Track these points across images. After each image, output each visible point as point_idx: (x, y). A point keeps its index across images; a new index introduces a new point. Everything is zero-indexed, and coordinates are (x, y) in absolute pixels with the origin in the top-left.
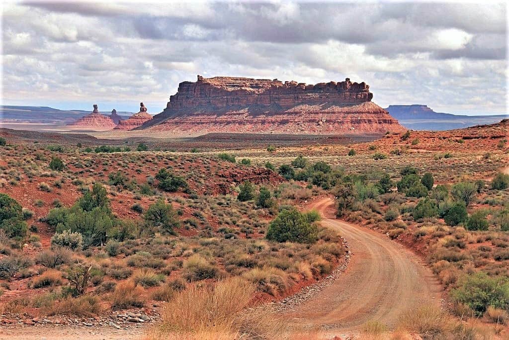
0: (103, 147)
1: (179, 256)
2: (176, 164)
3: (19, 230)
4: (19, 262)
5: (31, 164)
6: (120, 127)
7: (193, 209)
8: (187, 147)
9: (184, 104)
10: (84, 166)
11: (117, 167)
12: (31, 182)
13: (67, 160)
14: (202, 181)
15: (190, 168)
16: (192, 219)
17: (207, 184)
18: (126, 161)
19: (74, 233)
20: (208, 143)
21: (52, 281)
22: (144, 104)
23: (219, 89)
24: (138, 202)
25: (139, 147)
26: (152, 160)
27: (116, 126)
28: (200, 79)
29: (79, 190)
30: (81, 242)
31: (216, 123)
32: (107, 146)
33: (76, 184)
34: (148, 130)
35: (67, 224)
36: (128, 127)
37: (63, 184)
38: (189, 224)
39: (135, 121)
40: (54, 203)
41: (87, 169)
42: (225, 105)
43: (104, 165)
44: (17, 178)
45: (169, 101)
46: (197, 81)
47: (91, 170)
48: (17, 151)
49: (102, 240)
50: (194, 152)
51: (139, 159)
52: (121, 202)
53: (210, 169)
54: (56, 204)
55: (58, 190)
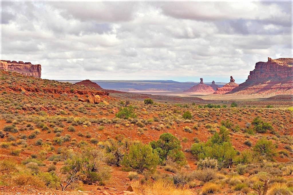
0: (209, 105)
1: (288, 175)
2: (263, 115)
3: (179, 157)
4: (186, 177)
5: (172, 116)
6: (218, 92)
7: (284, 144)
8: (263, 104)
9: (259, 76)
10: (204, 117)
11: (226, 117)
12: (178, 126)
13: (193, 113)
14: (282, 126)
15: (272, 117)
16: (285, 151)
17: (286, 128)
18: (231, 113)
19: (212, 159)
20: (277, 102)
21: (215, 190)
22: (233, 77)
23: (282, 66)
24: (248, 140)
25: (232, 104)
26: (247, 113)
27: (215, 91)
28: (270, 60)
29: (209, 131)
30: (217, 165)
31: (280, 88)
32: (212, 104)
33: (207, 127)
34: (236, 94)
35: (206, 153)
36: (222, 92)
37: (199, 127)
38: (282, 154)
39: (227, 88)
40: (195, 140)
41: (206, 118)
42: (286, 76)
43: (217, 115)
44: (170, 124)
45: (249, 75)
46: (268, 61)
47: (209, 119)
48: (160, 108)
49: (230, 164)
50: (268, 107)
51: (238, 112)
52: (237, 139)
53: (286, 118)
54: (195, 141)
55: (196, 132)
